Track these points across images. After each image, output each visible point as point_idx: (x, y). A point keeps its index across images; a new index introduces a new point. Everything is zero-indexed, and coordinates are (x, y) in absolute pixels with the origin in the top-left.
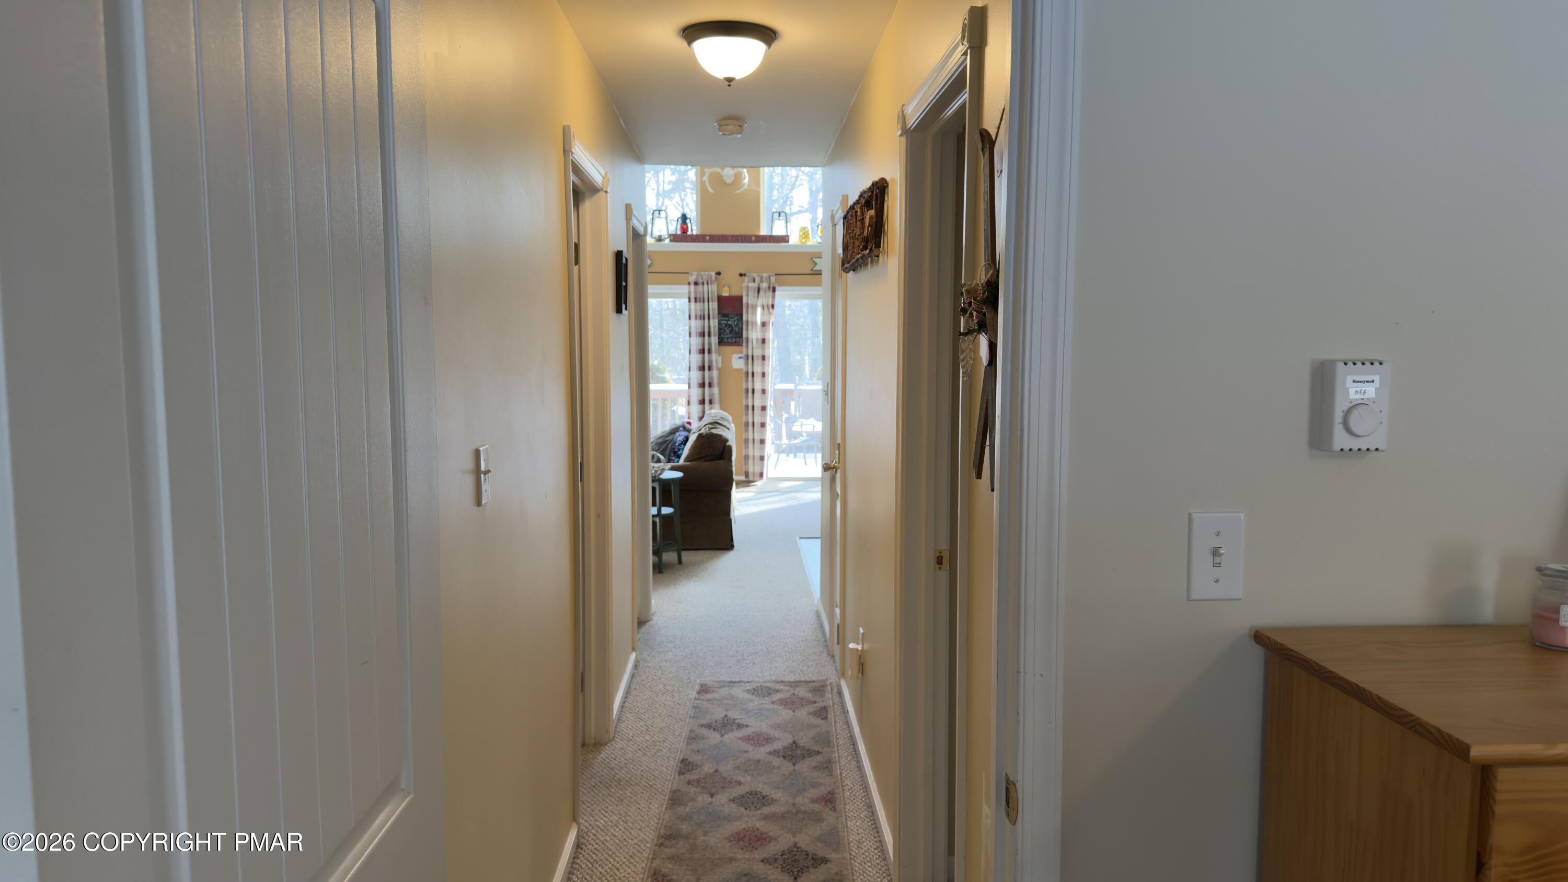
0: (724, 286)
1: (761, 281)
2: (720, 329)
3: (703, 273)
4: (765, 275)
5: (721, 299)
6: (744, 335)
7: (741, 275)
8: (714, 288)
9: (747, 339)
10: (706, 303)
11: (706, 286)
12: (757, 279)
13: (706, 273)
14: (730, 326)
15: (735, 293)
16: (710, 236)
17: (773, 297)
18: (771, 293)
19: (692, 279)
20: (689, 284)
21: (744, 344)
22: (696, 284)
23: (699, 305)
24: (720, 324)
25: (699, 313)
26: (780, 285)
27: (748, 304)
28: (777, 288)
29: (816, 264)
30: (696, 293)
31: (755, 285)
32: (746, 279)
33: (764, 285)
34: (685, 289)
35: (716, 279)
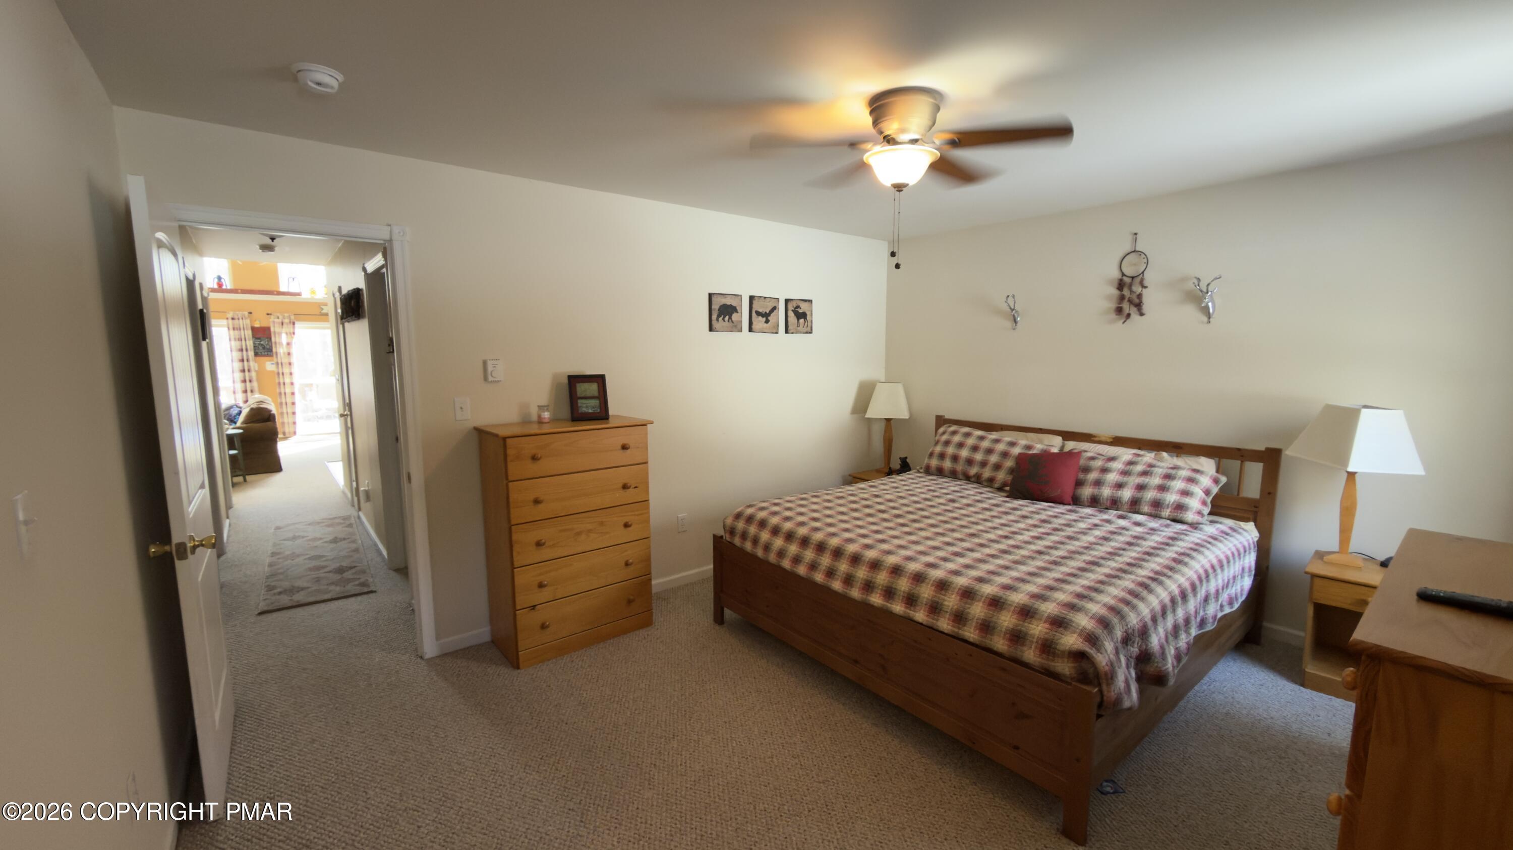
0: (255, 321)
1: (284, 318)
2: (255, 347)
3: (238, 312)
4: (286, 315)
5: (253, 329)
6: (274, 350)
7: (268, 314)
8: (248, 322)
9: (277, 353)
10: (242, 331)
11: (241, 320)
12: (281, 317)
13: (241, 313)
14: (262, 345)
15: (265, 325)
16: (241, 290)
17: (294, 328)
18: (292, 325)
19: (230, 315)
20: (227, 319)
21: (275, 356)
22: (233, 319)
23: (236, 332)
24: (254, 343)
25: (237, 337)
26: (298, 320)
27: (275, 332)
28: (296, 323)
29: (322, 309)
30: (233, 325)
31: (280, 320)
32: (272, 317)
33: (286, 321)
34: (224, 322)
35: (249, 317)
